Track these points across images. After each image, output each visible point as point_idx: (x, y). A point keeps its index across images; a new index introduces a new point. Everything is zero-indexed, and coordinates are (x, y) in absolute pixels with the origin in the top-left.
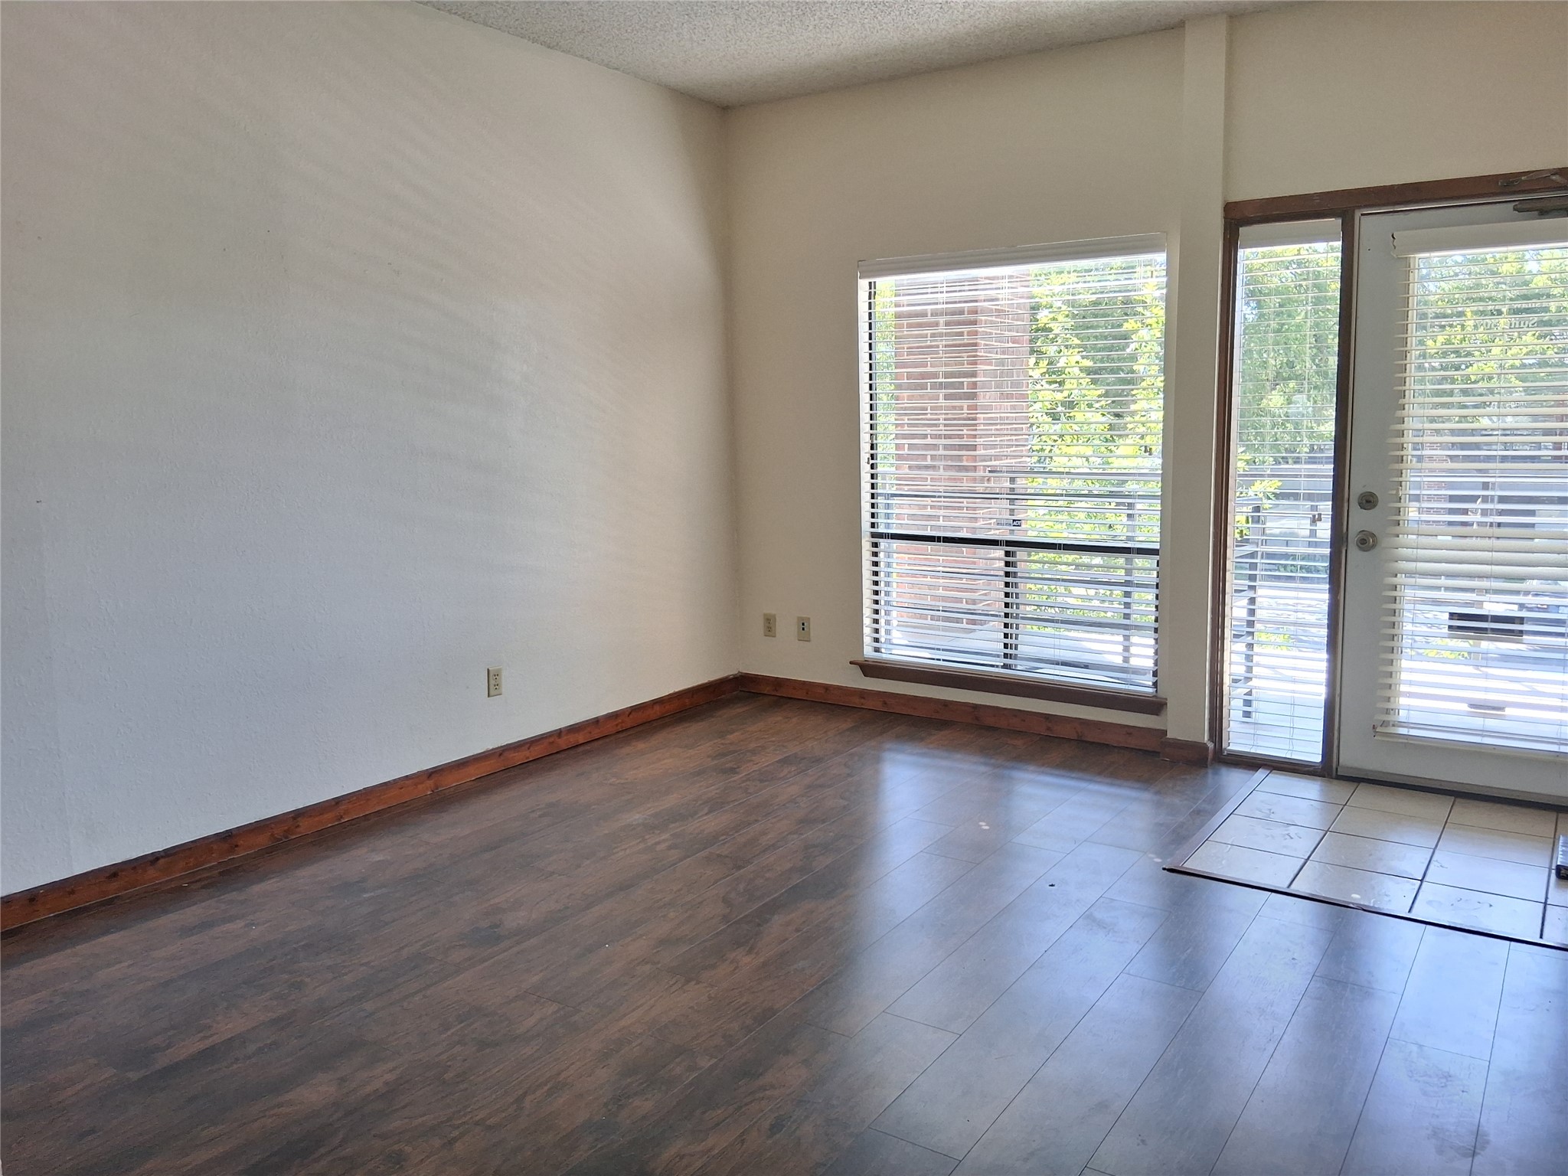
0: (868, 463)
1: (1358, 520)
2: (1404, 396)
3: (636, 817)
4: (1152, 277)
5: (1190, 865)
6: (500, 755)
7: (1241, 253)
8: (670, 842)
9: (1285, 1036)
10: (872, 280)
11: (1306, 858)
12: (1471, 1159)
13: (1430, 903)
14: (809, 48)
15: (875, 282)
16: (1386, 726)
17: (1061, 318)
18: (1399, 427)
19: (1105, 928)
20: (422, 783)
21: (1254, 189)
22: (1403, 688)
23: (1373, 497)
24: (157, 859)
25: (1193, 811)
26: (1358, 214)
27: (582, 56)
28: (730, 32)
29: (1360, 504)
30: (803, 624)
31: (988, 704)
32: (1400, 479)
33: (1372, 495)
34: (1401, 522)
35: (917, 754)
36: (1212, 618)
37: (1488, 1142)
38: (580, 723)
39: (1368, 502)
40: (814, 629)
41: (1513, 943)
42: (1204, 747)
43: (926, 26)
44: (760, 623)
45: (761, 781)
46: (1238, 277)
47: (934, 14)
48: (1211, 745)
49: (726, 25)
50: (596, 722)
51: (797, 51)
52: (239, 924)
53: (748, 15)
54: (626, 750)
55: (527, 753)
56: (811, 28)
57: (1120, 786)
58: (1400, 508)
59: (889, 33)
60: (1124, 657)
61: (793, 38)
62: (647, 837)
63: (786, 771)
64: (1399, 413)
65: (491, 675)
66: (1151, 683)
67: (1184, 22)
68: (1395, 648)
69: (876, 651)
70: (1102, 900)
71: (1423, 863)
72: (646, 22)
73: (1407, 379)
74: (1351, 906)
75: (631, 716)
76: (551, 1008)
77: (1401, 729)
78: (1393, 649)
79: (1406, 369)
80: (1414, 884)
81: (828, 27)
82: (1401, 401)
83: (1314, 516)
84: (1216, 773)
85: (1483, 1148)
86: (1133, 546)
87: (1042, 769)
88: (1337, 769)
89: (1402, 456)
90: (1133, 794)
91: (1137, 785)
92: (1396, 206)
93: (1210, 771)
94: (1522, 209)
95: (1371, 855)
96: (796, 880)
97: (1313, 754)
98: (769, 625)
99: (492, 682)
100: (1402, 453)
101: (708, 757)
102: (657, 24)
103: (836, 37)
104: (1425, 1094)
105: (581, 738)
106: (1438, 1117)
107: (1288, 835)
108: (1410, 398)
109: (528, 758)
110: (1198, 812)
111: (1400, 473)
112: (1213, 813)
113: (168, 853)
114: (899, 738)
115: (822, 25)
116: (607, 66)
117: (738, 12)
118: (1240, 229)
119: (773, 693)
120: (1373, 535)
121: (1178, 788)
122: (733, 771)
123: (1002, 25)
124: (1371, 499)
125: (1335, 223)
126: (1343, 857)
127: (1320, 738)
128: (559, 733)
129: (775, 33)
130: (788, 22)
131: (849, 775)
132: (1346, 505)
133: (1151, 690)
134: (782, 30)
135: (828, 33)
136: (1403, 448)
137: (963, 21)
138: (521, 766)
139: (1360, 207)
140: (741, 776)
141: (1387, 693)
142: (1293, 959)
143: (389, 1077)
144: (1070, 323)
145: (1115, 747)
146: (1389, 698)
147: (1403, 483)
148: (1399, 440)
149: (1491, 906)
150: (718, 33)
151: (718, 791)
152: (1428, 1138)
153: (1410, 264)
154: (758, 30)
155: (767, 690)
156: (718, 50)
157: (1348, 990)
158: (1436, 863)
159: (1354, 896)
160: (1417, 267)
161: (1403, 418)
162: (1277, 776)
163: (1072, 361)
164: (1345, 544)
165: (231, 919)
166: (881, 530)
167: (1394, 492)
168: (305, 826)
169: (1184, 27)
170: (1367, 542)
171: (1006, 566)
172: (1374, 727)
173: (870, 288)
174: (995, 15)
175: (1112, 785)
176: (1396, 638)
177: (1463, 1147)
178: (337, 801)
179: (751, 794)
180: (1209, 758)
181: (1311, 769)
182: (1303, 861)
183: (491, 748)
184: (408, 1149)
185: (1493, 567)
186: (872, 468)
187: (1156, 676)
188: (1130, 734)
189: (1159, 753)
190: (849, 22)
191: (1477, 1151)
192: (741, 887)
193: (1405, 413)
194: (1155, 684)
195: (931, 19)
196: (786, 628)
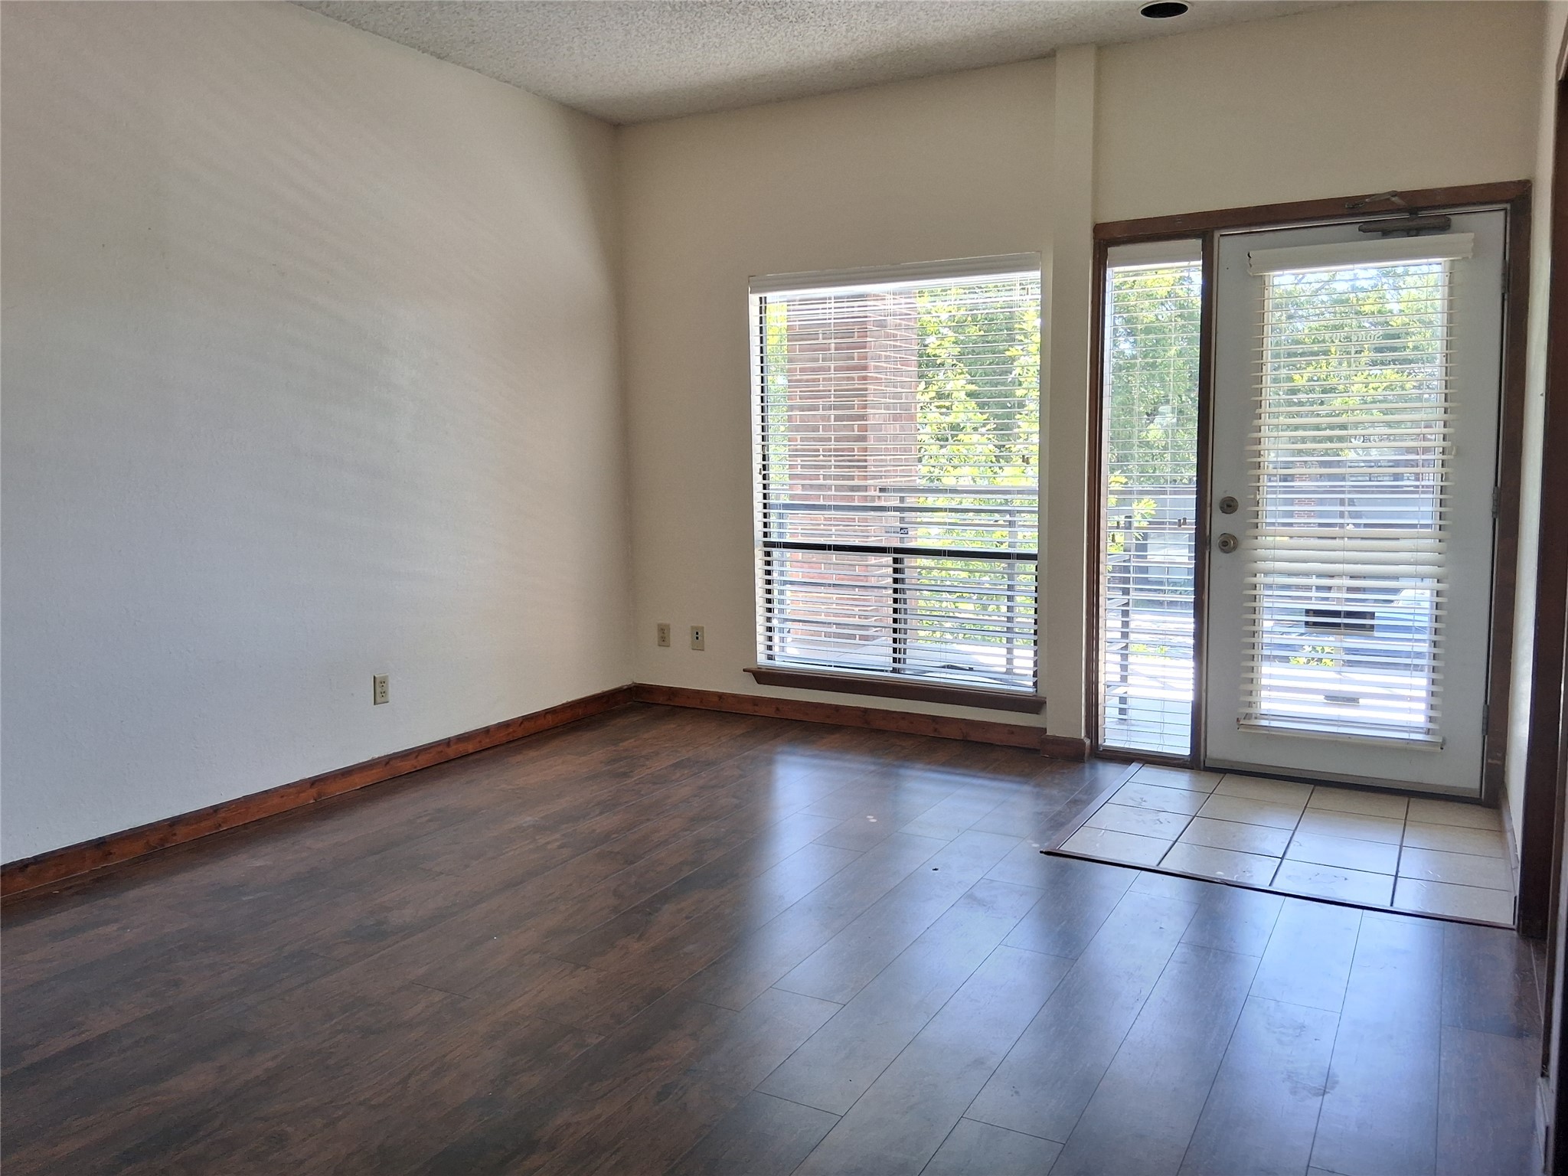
0: (760, 473)
1: (1220, 523)
2: (1261, 406)
3: (527, 819)
4: (1027, 294)
5: (1066, 848)
6: (387, 763)
7: (1109, 271)
8: (561, 842)
9: (1151, 996)
10: (763, 295)
11: (1175, 840)
12: (1321, 1097)
13: (1289, 877)
14: (698, 66)
15: (765, 298)
16: (1249, 719)
17: (946, 344)
18: (1256, 435)
19: (984, 905)
20: (304, 791)
21: (1122, 210)
22: (1264, 682)
23: (1232, 501)
24: (26, 866)
25: (1070, 802)
26: (1217, 234)
27: (472, 68)
28: (620, 48)
29: (1222, 508)
30: (697, 633)
31: (877, 708)
32: (1258, 484)
33: (1232, 499)
34: (1259, 525)
35: (808, 756)
36: (1087, 619)
37: (1337, 1082)
38: (471, 732)
39: (1229, 506)
40: (708, 637)
41: (1365, 911)
42: (1081, 742)
43: (811, 48)
44: (654, 635)
45: (654, 783)
46: (1107, 294)
47: (819, 36)
48: (1088, 742)
49: (616, 40)
50: (487, 731)
51: (686, 69)
52: (111, 929)
53: (637, 30)
54: (519, 758)
55: (414, 762)
56: (699, 47)
57: (1002, 780)
58: (1258, 512)
59: (776, 55)
60: (1007, 659)
61: (682, 56)
62: (537, 838)
63: (678, 775)
64: (1256, 422)
65: (377, 681)
66: (1031, 684)
67: (1055, 52)
68: (1256, 644)
69: (769, 659)
70: (982, 881)
71: (1282, 842)
72: (537, 35)
73: (1263, 390)
74: (1216, 881)
75: (523, 726)
76: (438, 997)
77: (1262, 721)
78: (1254, 645)
79: (1262, 381)
80: (1275, 862)
81: (716, 46)
82: (1258, 411)
83: (1180, 520)
84: (1093, 767)
85: (1333, 1088)
86: (1013, 552)
87: (928, 767)
88: (1204, 761)
89: (1260, 463)
90: (1014, 786)
91: (1018, 779)
92: (1252, 228)
93: (1087, 765)
94: (1367, 229)
95: (1234, 836)
96: (686, 873)
97: (1182, 747)
98: (663, 635)
99: (378, 690)
100: (1259, 460)
101: (601, 762)
102: (548, 37)
103: (724, 56)
104: (1280, 1042)
105: (470, 747)
106: (1292, 1062)
107: (1158, 820)
108: (1266, 407)
109: (415, 767)
110: (1075, 802)
111: (1257, 478)
112: (1087, 802)
113: (38, 860)
114: (792, 741)
115: (711, 44)
116: (498, 78)
117: (628, 28)
118: (1109, 249)
119: (666, 703)
120: (1234, 538)
121: (1056, 781)
122: (625, 775)
123: (884, 50)
124: (1232, 504)
125: (1197, 243)
126: (1209, 839)
127: (1188, 731)
128: (448, 742)
129: (665, 51)
130: (677, 40)
131: (741, 776)
132: (1209, 509)
133: (1031, 690)
134: (672, 48)
135: (717, 52)
136: (1260, 455)
137: (846, 44)
138: (406, 776)
139: (1219, 228)
140: (633, 779)
141: (1249, 687)
142: (1161, 928)
143: (271, 1064)
144: (956, 350)
145: (998, 745)
146: (1251, 692)
147: (1261, 488)
148: (1255, 448)
149: (1346, 879)
150: (609, 49)
151: (610, 794)
152: (1283, 1082)
153: (1264, 281)
154: (648, 47)
155: (661, 700)
156: (609, 66)
157: (1211, 954)
158: (1295, 843)
159: (1219, 873)
160: (1271, 284)
161: (1260, 427)
162: (1150, 769)
163: (957, 384)
164: (1208, 547)
165: (107, 923)
166: (774, 539)
167: (1252, 497)
168: (182, 834)
169: (1055, 56)
170: (1229, 544)
171: (894, 573)
172: (1238, 720)
173: (761, 303)
174: (877, 39)
175: (994, 779)
176: (1256, 635)
177: (1315, 1087)
178: (215, 809)
179: (643, 795)
180: (1086, 755)
181: (1181, 761)
182: (1171, 843)
183: (377, 756)
184: (290, 1129)
185: (1345, 565)
186: (764, 478)
187: (1036, 677)
188: (1013, 733)
189: (1039, 750)
190: (737, 42)
191: (1327, 1090)
192: (633, 879)
193: (1261, 422)
194: (1035, 684)
195: (816, 41)
196: (680, 638)
